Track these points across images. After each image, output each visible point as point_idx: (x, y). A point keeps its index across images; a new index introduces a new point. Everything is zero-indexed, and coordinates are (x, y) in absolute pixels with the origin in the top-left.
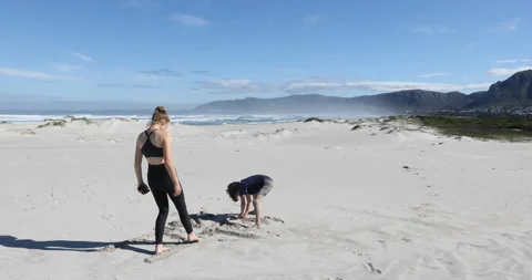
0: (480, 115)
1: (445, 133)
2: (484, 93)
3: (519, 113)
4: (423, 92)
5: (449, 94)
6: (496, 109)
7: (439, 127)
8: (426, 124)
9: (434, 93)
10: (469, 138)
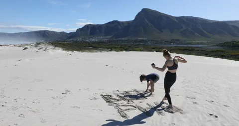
0: (74, 42)
1: (66, 50)
2: (74, 33)
3: (88, 41)
4: (49, 31)
5: (61, 33)
6: (79, 39)
7: (63, 47)
8: (56, 46)
9: (54, 32)
10: (76, 52)
